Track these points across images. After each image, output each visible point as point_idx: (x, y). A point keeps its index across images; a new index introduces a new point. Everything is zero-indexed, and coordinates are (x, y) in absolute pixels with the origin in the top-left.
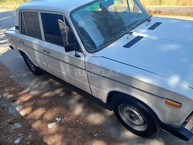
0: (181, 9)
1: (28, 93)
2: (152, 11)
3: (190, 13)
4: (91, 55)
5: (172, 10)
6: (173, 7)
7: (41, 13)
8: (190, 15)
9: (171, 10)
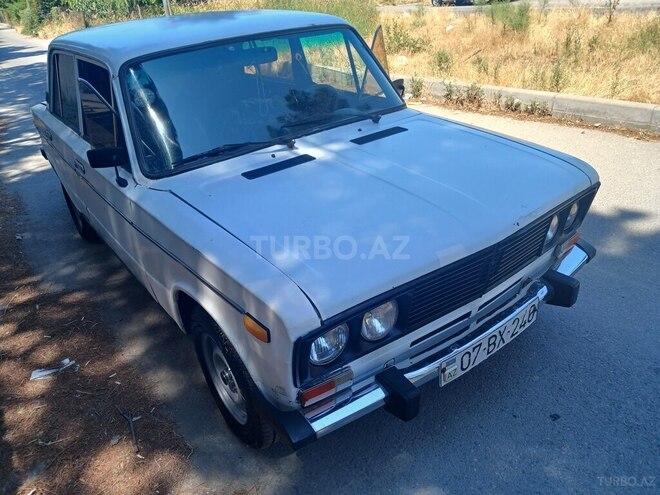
0: (611, 110)
1: (35, 285)
2: (522, 108)
3: (639, 127)
4: (152, 183)
5: (583, 111)
6: (586, 102)
7: (80, 62)
8: (636, 134)
9: (578, 110)
